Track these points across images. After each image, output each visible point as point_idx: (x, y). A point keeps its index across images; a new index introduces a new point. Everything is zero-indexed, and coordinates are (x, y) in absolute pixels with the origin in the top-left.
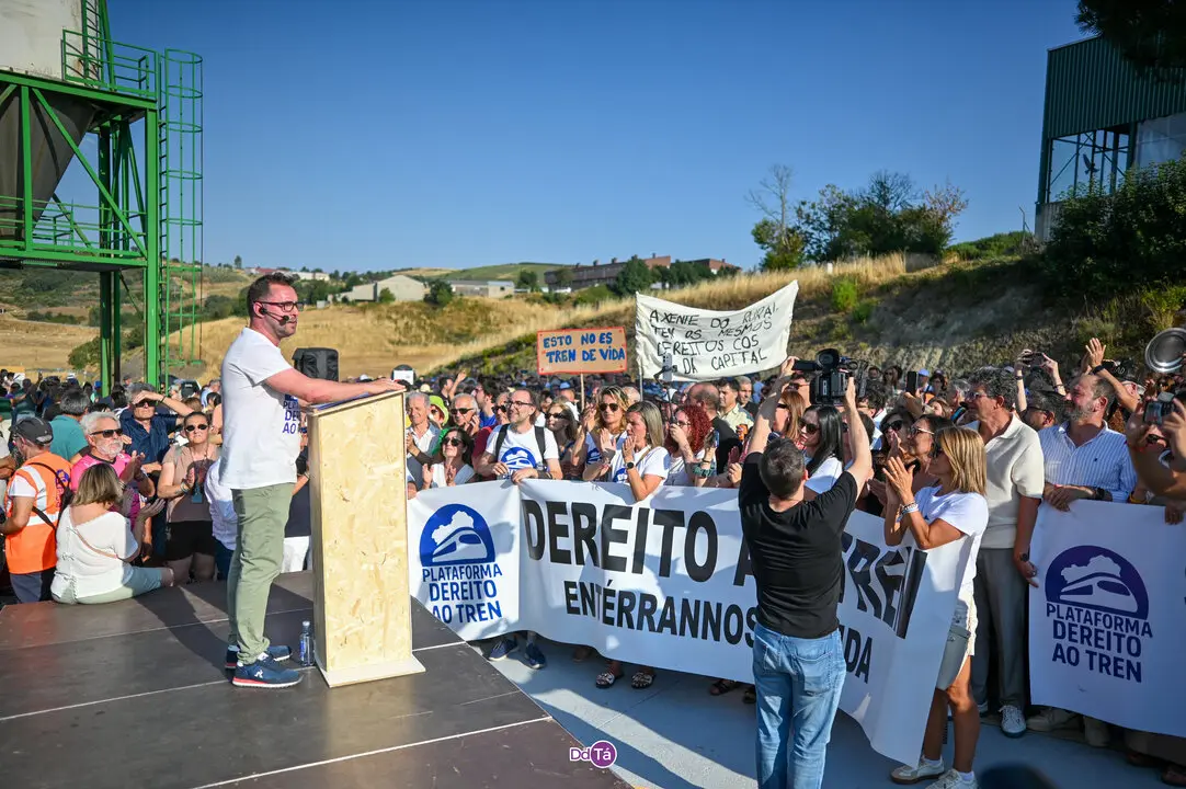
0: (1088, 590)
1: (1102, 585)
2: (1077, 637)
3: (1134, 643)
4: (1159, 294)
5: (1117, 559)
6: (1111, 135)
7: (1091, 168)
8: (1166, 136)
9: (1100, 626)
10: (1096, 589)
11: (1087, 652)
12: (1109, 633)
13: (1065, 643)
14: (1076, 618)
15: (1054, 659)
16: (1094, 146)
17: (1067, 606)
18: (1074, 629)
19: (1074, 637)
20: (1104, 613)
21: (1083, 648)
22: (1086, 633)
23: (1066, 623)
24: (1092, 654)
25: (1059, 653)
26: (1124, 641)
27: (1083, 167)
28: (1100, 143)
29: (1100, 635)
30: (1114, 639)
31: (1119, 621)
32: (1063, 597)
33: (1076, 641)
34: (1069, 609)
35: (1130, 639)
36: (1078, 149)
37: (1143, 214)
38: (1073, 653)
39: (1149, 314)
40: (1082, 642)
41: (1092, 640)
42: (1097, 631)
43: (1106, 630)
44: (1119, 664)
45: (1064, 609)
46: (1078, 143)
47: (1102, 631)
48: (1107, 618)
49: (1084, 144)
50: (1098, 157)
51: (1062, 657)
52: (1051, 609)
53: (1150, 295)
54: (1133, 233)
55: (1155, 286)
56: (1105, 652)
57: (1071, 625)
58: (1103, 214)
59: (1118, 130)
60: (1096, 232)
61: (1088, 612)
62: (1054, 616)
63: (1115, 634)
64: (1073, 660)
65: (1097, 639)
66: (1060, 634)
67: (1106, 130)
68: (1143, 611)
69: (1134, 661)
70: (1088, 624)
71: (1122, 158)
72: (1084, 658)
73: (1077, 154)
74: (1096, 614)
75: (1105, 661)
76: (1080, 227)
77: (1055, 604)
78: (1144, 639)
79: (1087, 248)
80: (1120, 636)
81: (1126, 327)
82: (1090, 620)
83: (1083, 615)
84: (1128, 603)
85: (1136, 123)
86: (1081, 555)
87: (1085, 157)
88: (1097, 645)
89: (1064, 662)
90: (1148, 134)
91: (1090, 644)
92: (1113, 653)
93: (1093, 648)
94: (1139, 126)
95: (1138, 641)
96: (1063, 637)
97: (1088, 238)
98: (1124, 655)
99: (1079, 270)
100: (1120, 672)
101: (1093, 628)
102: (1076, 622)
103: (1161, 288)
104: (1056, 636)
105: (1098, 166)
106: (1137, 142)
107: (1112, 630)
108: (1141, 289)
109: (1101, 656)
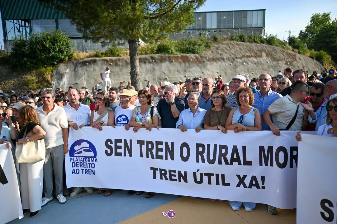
0: (81, 152)
1: (85, 150)
2: (79, 166)
3: (93, 164)
4: (45, 69)
5: (88, 142)
6: (23, 22)
7: (19, 31)
8: (39, 25)
9: (85, 162)
10: (83, 152)
11: (82, 169)
12: (87, 163)
13: (75, 168)
14: (78, 160)
15: (72, 174)
16: (19, 25)
17: (76, 157)
18: (78, 164)
19: (78, 166)
20: (85, 158)
21: (80, 169)
22: (81, 164)
23: (76, 162)
24: (83, 170)
25: (74, 171)
26: (91, 165)
27: (17, 31)
28: (20, 23)
29: (85, 164)
30: (88, 164)
31: (89, 160)
32: (74, 155)
33: (78, 167)
34: (77, 158)
35: (92, 164)
36: (14, 25)
37: (38, 46)
38: (78, 170)
39: (44, 74)
40: (80, 167)
41: (83, 166)
42: (84, 163)
43: (86, 162)
44: (90, 171)
45: (75, 158)
46: (14, 22)
47: (85, 163)
48: (86, 159)
49: (16, 23)
50: (21, 28)
51: (75, 172)
52: (71, 159)
53: (43, 69)
54: (36, 51)
55: (44, 67)
56: (86, 168)
57: (77, 163)
58: (27, 45)
59: (25, 21)
60: (26, 50)
61: (81, 158)
62: (72, 161)
63: (88, 163)
64: (78, 172)
65: (84, 165)
66: (74, 166)
67: (22, 20)
68: (95, 156)
69: (93, 169)
70: (82, 161)
71: (28, 30)
72: (81, 171)
73: (14, 26)
74: (83, 158)
75: (86, 171)
76: (21, 48)
77: (72, 158)
78: (96, 163)
79: (24, 55)
80: (89, 164)
81: (38, 78)
82: (82, 160)
83: (80, 159)
84: (92, 154)
85: (30, 20)
86: (79, 142)
87: (17, 27)
88: (84, 167)
89: (75, 173)
90: (34, 24)
91: (82, 167)
92: (88, 169)
93: (83, 168)
94: (31, 21)
95: (94, 164)
96: (75, 167)
97: (23, 52)
98: (91, 168)
99: (23, 61)
100: (90, 173)
101: (83, 162)
102: (78, 162)
103: (46, 67)
104: (73, 167)
105: (21, 31)
106: (32, 25)
107: (87, 162)
108: (41, 67)
109: (85, 169)
